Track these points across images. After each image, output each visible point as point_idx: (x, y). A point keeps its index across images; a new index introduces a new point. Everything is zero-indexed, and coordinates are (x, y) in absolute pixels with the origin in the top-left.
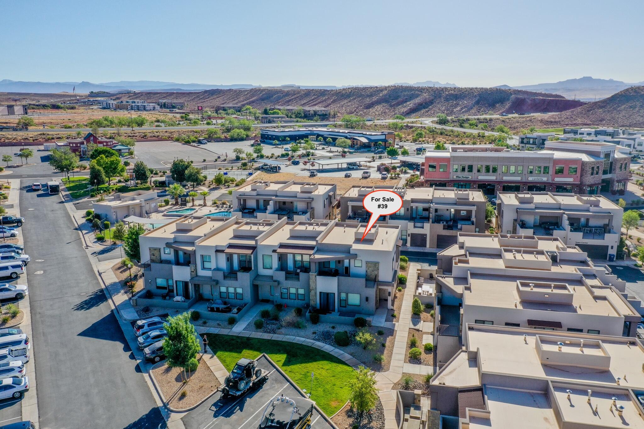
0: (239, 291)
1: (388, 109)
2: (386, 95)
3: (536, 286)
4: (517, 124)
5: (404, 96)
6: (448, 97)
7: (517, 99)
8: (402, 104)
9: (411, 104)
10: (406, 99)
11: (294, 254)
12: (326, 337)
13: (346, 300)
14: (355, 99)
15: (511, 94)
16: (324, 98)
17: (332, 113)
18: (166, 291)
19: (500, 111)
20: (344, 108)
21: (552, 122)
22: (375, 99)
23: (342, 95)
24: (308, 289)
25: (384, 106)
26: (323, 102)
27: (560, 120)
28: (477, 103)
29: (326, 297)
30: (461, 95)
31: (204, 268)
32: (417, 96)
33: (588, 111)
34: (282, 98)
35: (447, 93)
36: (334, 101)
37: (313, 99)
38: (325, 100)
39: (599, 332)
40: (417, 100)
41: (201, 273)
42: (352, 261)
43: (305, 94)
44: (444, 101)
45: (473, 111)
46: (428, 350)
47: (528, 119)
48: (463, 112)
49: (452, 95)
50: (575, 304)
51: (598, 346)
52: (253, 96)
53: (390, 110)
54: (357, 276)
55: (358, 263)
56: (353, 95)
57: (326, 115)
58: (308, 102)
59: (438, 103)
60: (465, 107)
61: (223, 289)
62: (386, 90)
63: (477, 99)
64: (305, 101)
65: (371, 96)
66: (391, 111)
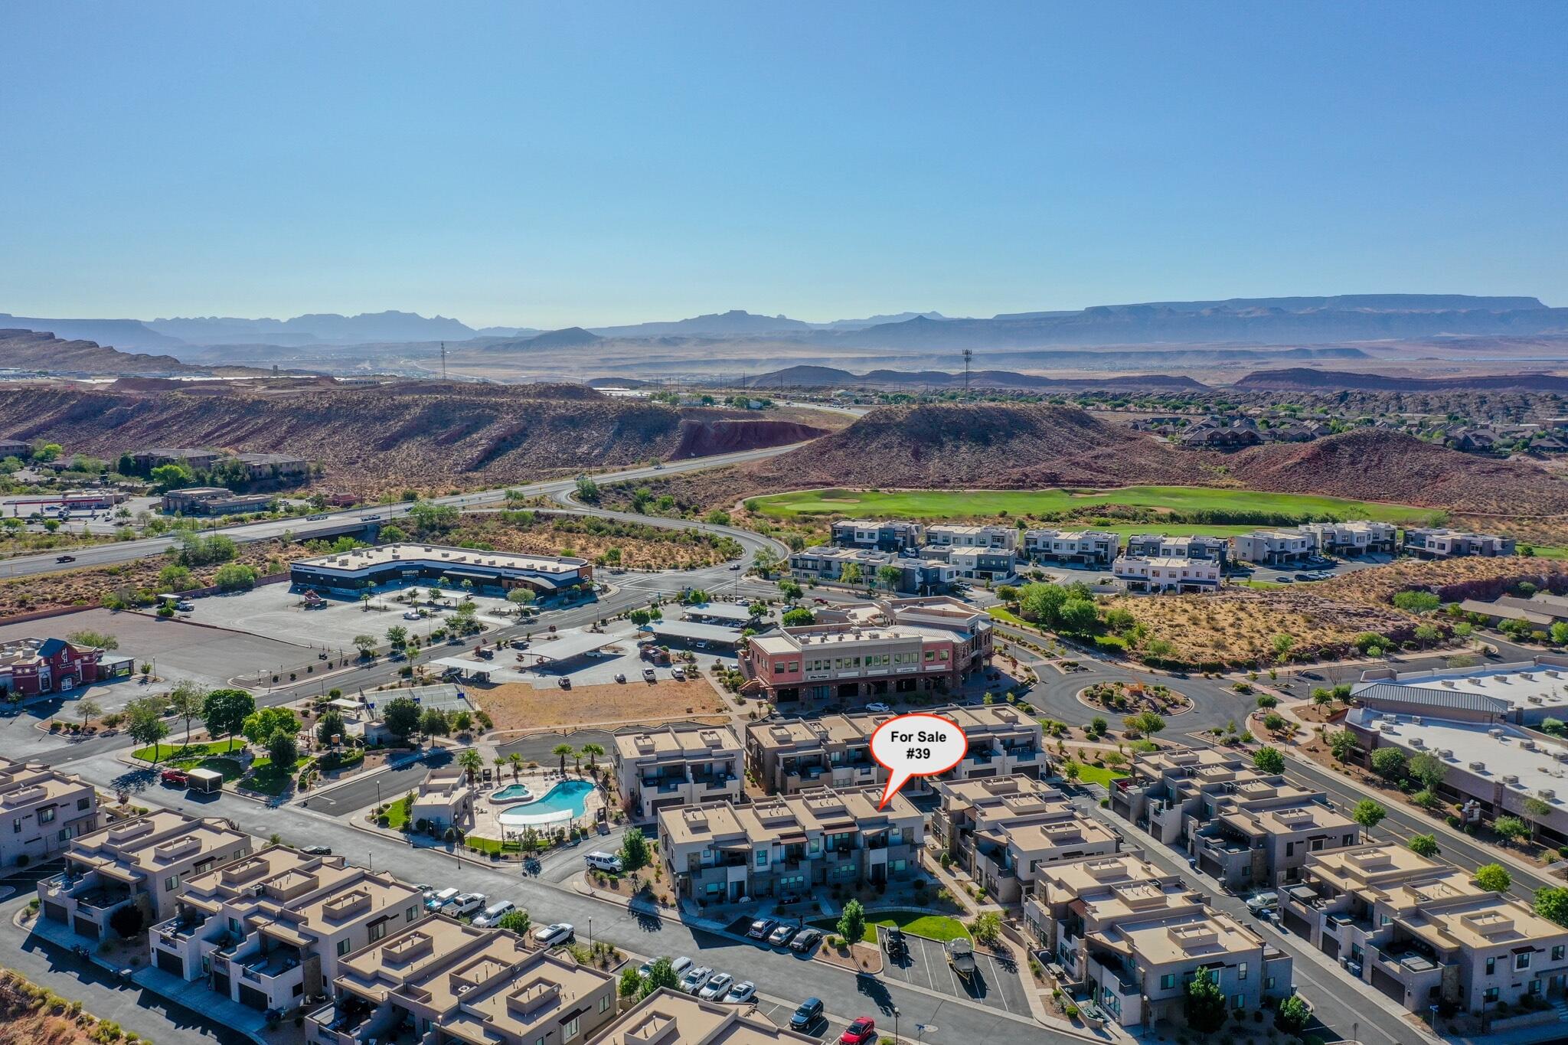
0: (800, 879)
1: (434, 451)
2: (421, 418)
3: (1057, 827)
4: (715, 487)
5: (462, 419)
6: (557, 423)
7: (691, 426)
8: (460, 439)
9: (483, 438)
10: (468, 426)
11: (834, 835)
12: (904, 901)
13: (893, 868)
14: (346, 425)
15: (679, 417)
16: (261, 421)
17: (313, 467)
18: (717, 896)
19: (667, 454)
20: (328, 451)
21: (768, 479)
22: (396, 426)
23: (309, 416)
24: (861, 863)
25: (422, 444)
26: (260, 430)
27: (779, 474)
28: (619, 433)
29: (878, 868)
30: (581, 418)
31: (758, 864)
32: (491, 420)
33: (821, 454)
34: (132, 416)
35: (552, 413)
36: (292, 431)
37: (229, 424)
38: (265, 427)
39: (1103, 853)
40: (495, 430)
41: (758, 869)
42: (890, 832)
43: (200, 408)
44: (551, 430)
45: (616, 451)
46: (985, 893)
47: (727, 473)
48: (596, 456)
49: (562, 418)
50: (1083, 836)
51: (1116, 861)
52: (36, 409)
53: (440, 454)
54: (895, 844)
55: (895, 831)
56: (338, 416)
57: (300, 473)
58: (216, 431)
59: (540, 436)
60: (597, 445)
61: (784, 881)
62: (417, 405)
63: (616, 427)
64: (207, 428)
65: (383, 418)
66: (443, 455)
